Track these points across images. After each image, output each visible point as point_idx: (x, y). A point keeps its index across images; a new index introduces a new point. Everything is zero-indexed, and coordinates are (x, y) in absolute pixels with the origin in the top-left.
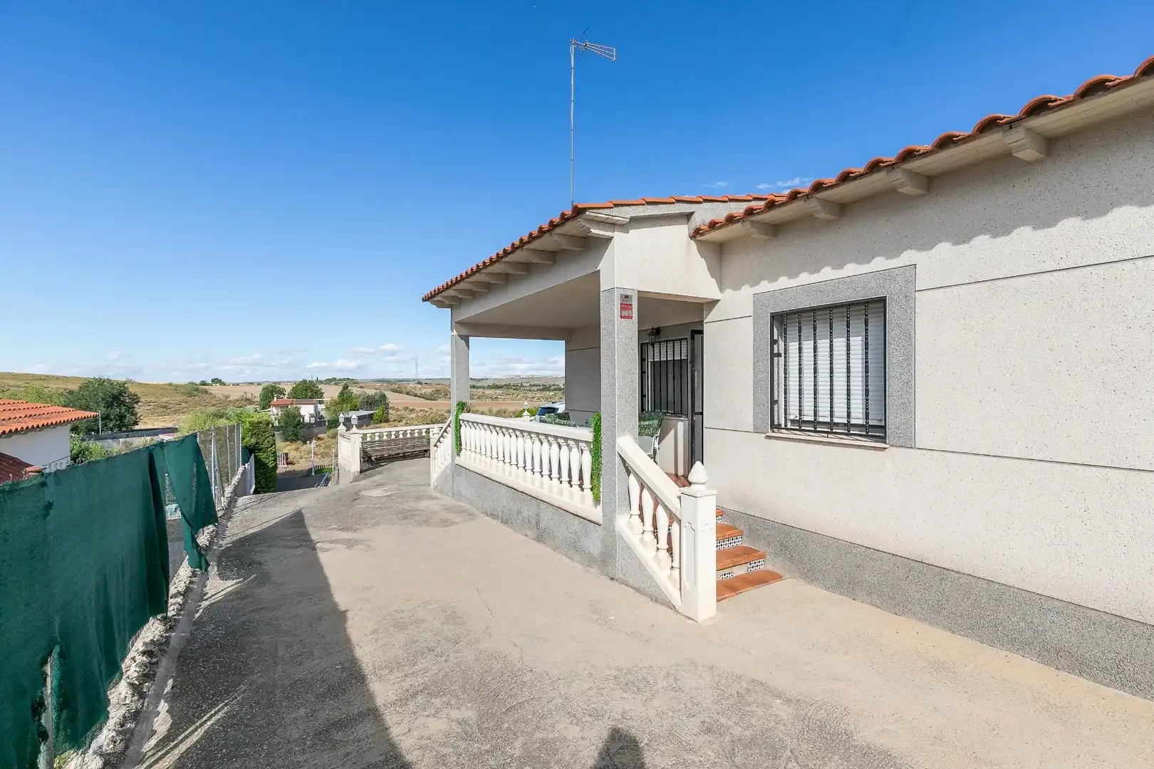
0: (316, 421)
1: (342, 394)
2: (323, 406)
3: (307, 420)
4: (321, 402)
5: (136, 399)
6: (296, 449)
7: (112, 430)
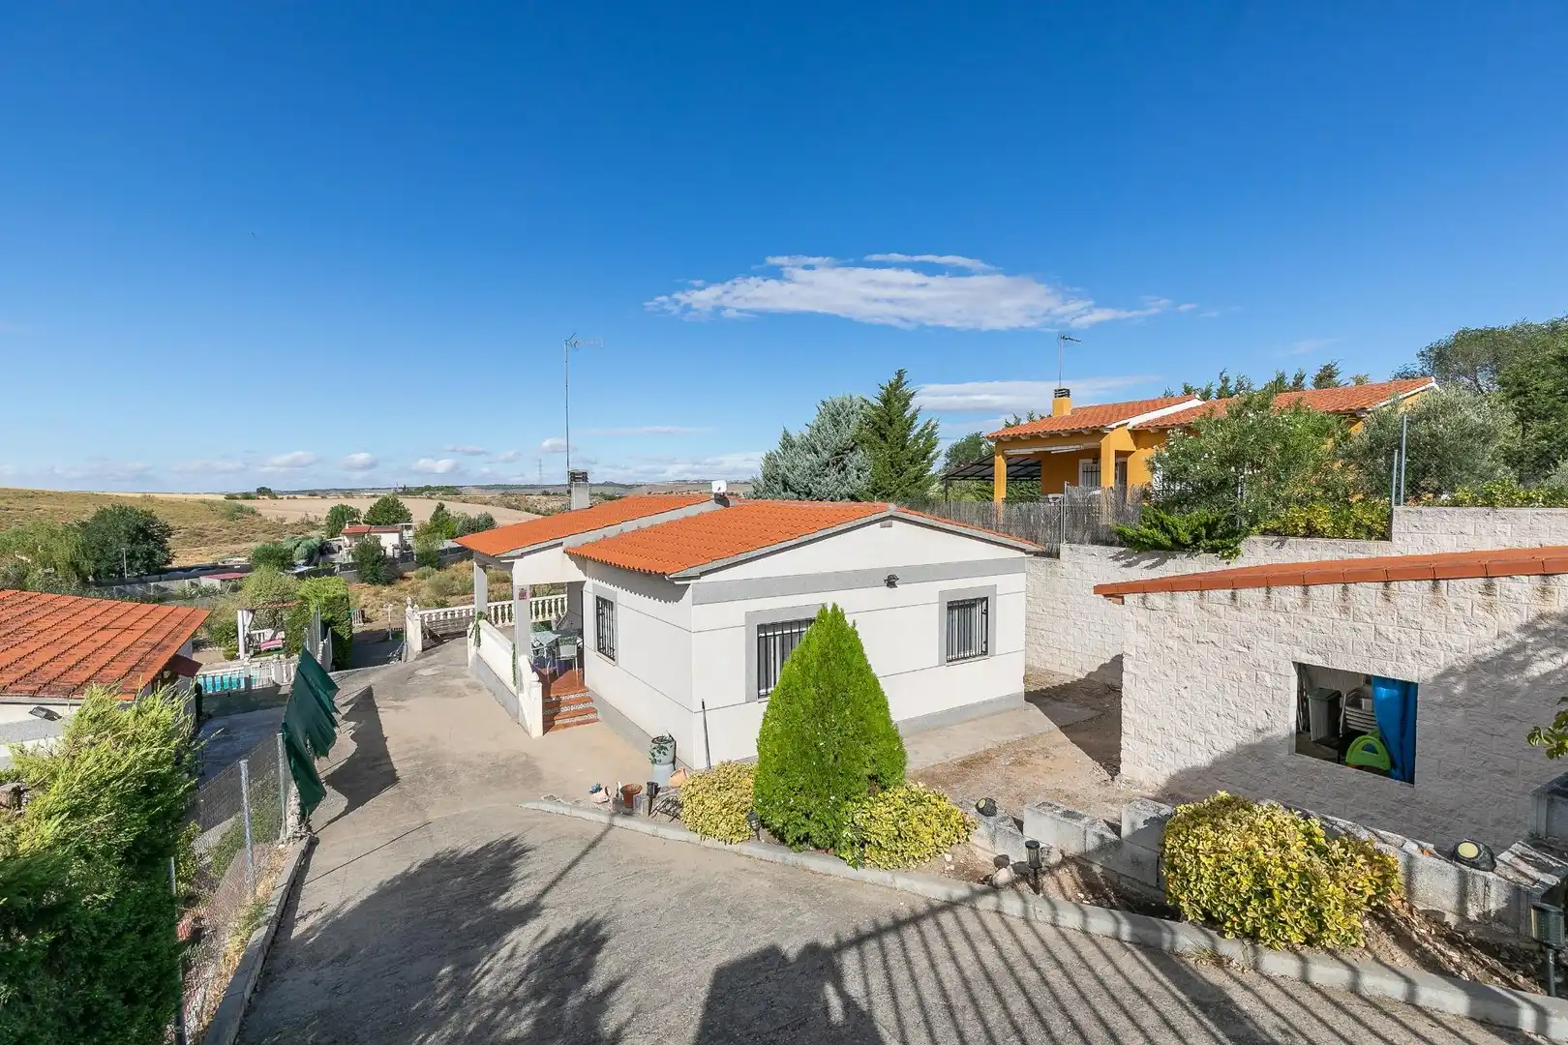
0: (402, 555)
1: (435, 517)
2: (411, 533)
3: (389, 552)
4: (408, 528)
5: (167, 531)
6: (376, 594)
7: (138, 570)
